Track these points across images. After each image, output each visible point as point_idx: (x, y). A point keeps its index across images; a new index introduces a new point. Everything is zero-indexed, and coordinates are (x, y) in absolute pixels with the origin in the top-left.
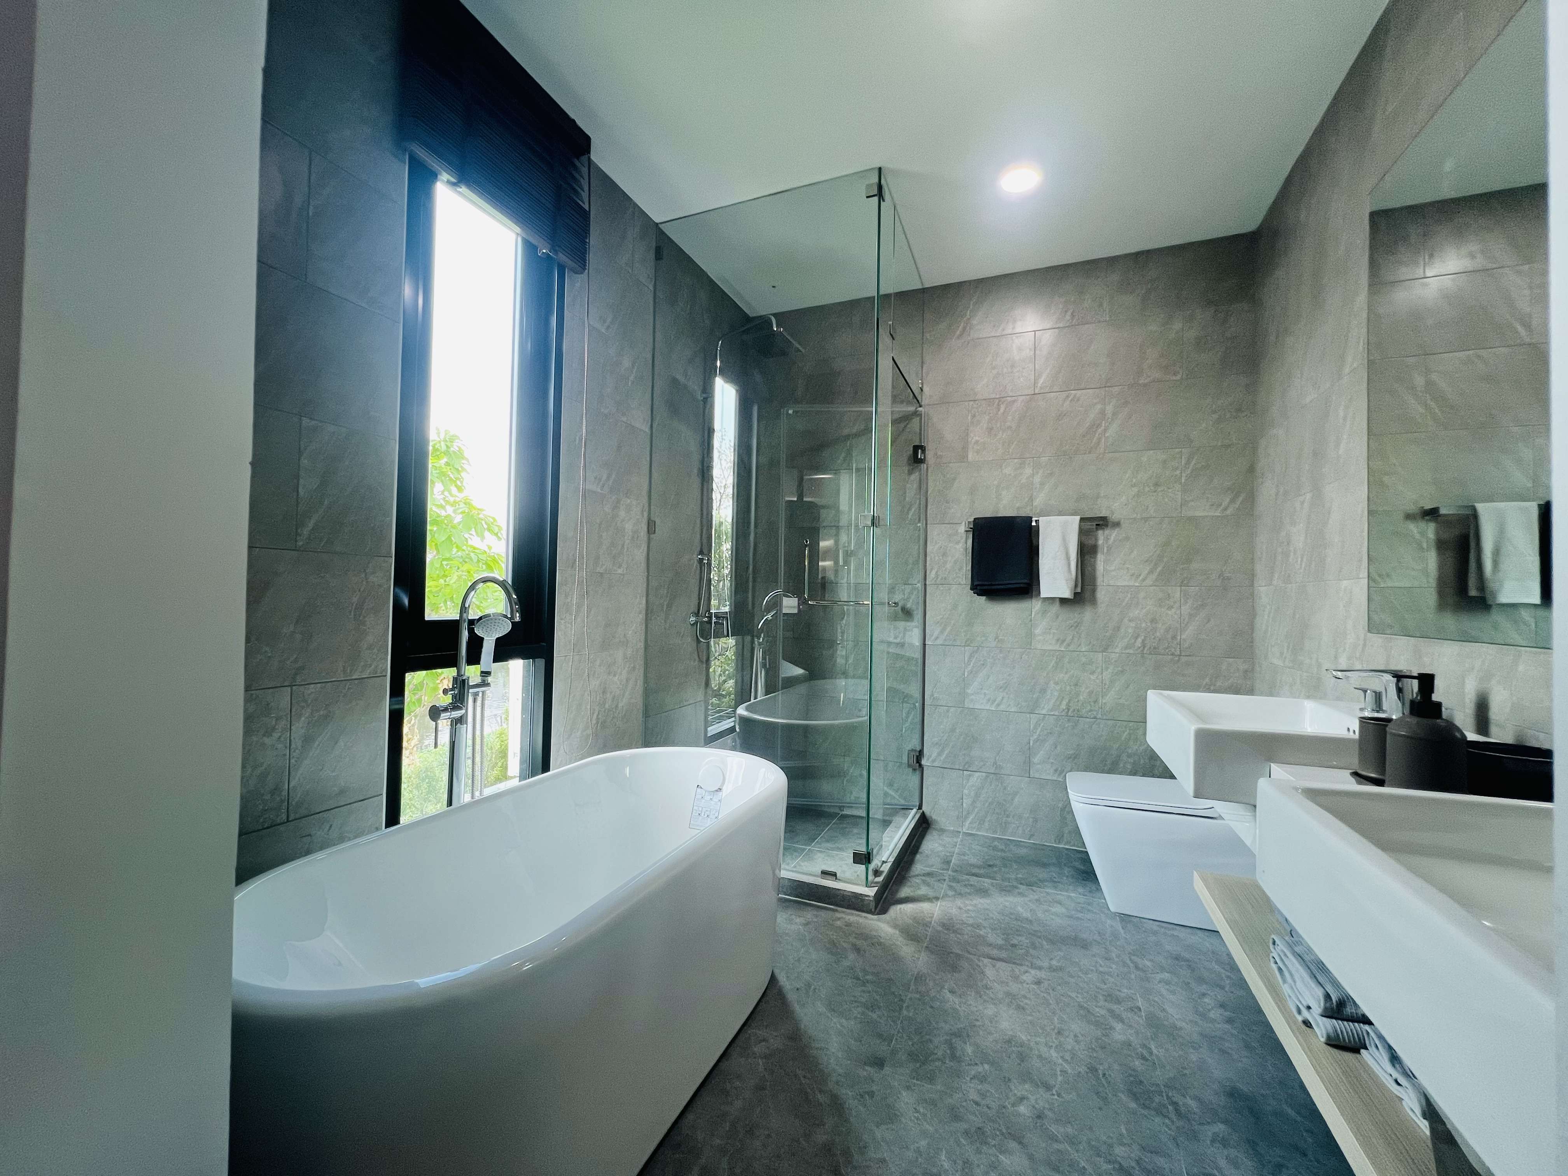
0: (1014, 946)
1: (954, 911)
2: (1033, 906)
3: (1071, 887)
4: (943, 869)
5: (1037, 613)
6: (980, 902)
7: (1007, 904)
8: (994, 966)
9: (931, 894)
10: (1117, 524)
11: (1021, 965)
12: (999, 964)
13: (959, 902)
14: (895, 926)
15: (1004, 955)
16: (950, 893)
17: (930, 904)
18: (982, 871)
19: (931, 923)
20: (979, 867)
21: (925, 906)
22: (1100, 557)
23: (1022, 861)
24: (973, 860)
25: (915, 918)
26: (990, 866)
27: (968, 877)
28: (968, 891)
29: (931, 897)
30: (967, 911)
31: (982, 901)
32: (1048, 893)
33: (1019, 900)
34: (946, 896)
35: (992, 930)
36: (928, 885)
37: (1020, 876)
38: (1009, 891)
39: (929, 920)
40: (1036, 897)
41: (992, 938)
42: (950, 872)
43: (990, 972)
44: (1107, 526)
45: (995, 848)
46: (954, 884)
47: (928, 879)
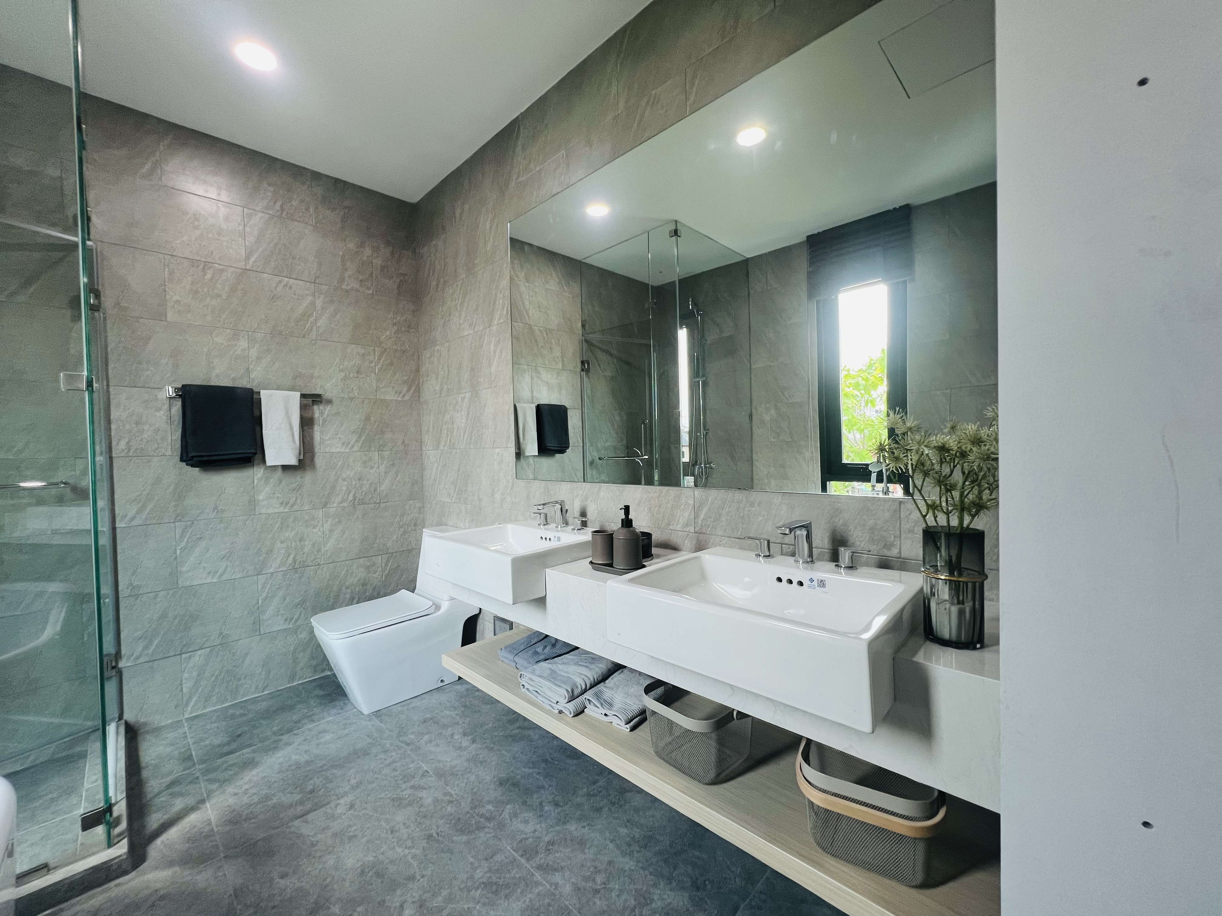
0: (312, 792)
1: (231, 801)
2: (305, 747)
3: (325, 714)
4: (189, 768)
5: (260, 480)
6: (253, 775)
7: (281, 760)
8: (307, 822)
9: (190, 801)
10: (329, 402)
11: (328, 803)
12: (310, 817)
13: (230, 789)
14: (171, 864)
15: (308, 805)
16: (214, 786)
17: (199, 812)
18: (233, 746)
19: (212, 830)
20: (228, 743)
21: (193, 818)
22: (316, 428)
23: (268, 714)
24: (217, 741)
25: (189, 839)
26: (239, 736)
27: (223, 759)
28: (232, 772)
29: (193, 803)
30: (245, 792)
31: (254, 772)
32: (310, 730)
33: (289, 749)
34: (210, 794)
35: (283, 791)
36: (181, 794)
37: (275, 729)
38: (275, 748)
39: (207, 829)
40: (302, 738)
41: (286, 799)
42: (197, 766)
43: (306, 830)
44: (321, 402)
45: (233, 717)
46: (210, 776)
47: (176, 789)
